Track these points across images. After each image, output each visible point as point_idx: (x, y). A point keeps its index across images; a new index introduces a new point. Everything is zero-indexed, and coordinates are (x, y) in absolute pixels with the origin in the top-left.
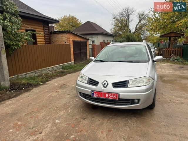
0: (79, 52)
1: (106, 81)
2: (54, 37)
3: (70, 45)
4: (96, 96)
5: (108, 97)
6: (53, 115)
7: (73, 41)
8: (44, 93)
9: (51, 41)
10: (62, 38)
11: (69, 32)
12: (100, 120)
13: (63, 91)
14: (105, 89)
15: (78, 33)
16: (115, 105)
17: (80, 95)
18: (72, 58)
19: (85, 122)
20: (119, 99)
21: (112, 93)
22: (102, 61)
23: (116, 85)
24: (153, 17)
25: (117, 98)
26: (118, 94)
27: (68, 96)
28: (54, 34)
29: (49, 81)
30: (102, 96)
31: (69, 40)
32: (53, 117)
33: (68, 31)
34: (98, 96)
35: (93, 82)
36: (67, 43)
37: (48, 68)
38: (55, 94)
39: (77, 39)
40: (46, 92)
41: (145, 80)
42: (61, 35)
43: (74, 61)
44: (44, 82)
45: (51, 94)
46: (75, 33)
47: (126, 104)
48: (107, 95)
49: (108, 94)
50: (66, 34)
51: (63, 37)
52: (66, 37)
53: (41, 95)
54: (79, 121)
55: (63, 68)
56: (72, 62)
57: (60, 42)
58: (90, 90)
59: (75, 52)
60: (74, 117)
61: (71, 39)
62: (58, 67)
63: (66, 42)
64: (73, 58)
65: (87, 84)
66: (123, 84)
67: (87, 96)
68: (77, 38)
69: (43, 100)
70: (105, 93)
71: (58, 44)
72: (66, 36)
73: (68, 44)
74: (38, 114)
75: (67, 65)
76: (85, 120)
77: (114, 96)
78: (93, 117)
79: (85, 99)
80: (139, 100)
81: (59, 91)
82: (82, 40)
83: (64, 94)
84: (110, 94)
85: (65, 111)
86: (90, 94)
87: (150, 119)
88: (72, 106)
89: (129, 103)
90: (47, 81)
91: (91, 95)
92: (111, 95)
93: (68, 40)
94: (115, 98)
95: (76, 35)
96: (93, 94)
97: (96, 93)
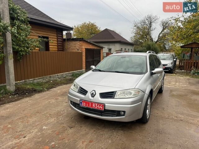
0: (92, 60)
1: (95, 91)
2: (67, 44)
3: (82, 53)
4: (83, 105)
5: (95, 108)
6: (43, 121)
7: (85, 49)
8: (43, 99)
9: (64, 49)
10: (75, 45)
11: (82, 39)
12: (86, 130)
13: (63, 98)
14: (92, 98)
15: (92, 41)
16: (102, 116)
17: (71, 104)
19: (71, 131)
20: (105, 109)
21: (98, 103)
23: (103, 95)
24: (175, 26)
25: (103, 109)
26: (103, 105)
27: (66, 104)
28: (67, 41)
29: (55, 87)
30: (89, 105)
31: (82, 48)
32: (42, 123)
33: (81, 39)
34: (86, 105)
35: (83, 91)
36: (79, 51)
37: (57, 75)
38: (53, 101)
39: (90, 47)
40: (45, 99)
42: (74, 43)
43: (86, 69)
44: (48, 89)
45: (50, 101)
46: (89, 41)
47: (112, 115)
48: (94, 105)
49: (95, 104)
50: (79, 42)
51: (76, 45)
52: (79, 45)
53: (40, 101)
54: (65, 129)
55: (73, 76)
56: (83, 70)
57: (73, 50)
58: (79, 99)
59: (87, 60)
60: (62, 125)
61: (83, 47)
62: (67, 74)
63: (78, 50)
64: (85, 66)
65: (78, 92)
66: (110, 95)
67: (76, 105)
68: (90, 46)
69: (40, 106)
70: (92, 103)
71: (70, 51)
72: (79, 44)
73: (81, 51)
74: (30, 119)
75: (78, 72)
76: (72, 128)
77: (100, 106)
78: (81, 127)
79: (75, 107)
80: (124, 112)
81: (58, 99)
82: (95, 48)
83: (63, 102)
85: (56, 118)
86: (79, 103)
87: (137, 134)
89: (115, 114)
90: (52, 88)
91: (79, 104)
92: (97, 105)
93: (80, 47)
94: (101, 108)
95: (90, 43)
96: (81, 103)
97: (84, 102)
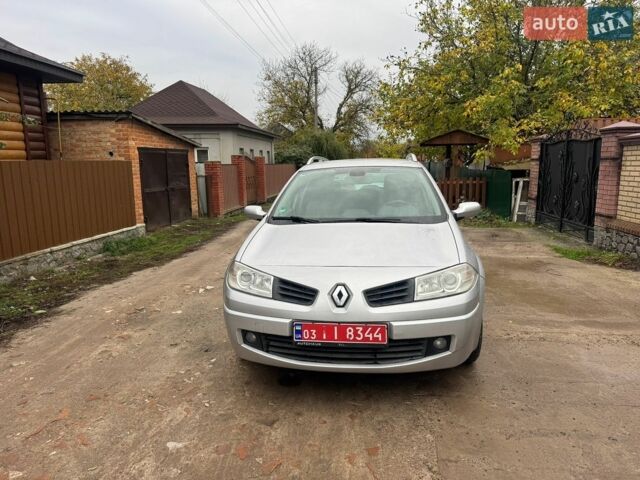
0: (164, 189)
1: (344, 285)
2: (64, 134)
3: (129, 164)
4: (309, 337)
6: (146, 424)
7: (139, 149)
8: (71, 347)
9: (52, 150)
10: (95, 137)
11: (125, 116)
12: (324, 419)
14: (341, 311)
15: (158, 121)
16: (376, 363)
17: (246, 341)
18: (139, 210)
19: (278, 434)
20: (390, 340)
21: (366, 325)
22: (297, 220)
23: (376, 296)
25: (383, 340)
26: (385, 327)
28: (61, 120)
29: (71, 298)
30: (330, 336)
31: (127, 147)
32: (150, 433)
33: (121, 112)
34: (319, 336)
35: (293, 291)
36: (117, 158)
38: (118, 348)
39: (155, 142)
40: (77, 343)
41: (460, 276)
42: (89, 129)
43: (145, 222)
44: (49, 307)
45: (102, 348)
46: (149, 122)
47: (411, 355)
48: (350, 333)
49: (354, 327)
50: (113, 123)
51: (103, 135)
52: (113, 135)
53: (59, 354)
54: (256, 433)
55: (106, 249)
56: (138, 225)
57: (90, 153)
58: (288, 321)
59: (147, 190)
60: (232, 423)
61: (132, 143)
62: (87, 246)
63: (111, 154)
64: (141, 211)
65: (273, 298)
66: (396, 292)
67: (272, 343)
68: (154, 138)
69: (81, 374)
70: (342, 327)
71: (79, 158)
72: (113, 131)
73: (123, 159)
74: (84, 430)
75: (122, 236)
76: (275, 426)
77: (373, 332)
78: (299, 414)
79: (267, 352)
80: (448, 339)
81: (129, 337)
82: (171, 146)
83: (156, 344)
84: (361, 329)
85: (186, 405)
86: (287, 334)
88: (206, 384)
89: (419, 351)
90: (60, 301)
91: (291, 337)
92: (364, 332)
94: (377, 339)
95: (152, 129)
96: (298, 332)
97: (309, 328)
